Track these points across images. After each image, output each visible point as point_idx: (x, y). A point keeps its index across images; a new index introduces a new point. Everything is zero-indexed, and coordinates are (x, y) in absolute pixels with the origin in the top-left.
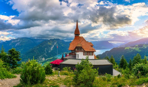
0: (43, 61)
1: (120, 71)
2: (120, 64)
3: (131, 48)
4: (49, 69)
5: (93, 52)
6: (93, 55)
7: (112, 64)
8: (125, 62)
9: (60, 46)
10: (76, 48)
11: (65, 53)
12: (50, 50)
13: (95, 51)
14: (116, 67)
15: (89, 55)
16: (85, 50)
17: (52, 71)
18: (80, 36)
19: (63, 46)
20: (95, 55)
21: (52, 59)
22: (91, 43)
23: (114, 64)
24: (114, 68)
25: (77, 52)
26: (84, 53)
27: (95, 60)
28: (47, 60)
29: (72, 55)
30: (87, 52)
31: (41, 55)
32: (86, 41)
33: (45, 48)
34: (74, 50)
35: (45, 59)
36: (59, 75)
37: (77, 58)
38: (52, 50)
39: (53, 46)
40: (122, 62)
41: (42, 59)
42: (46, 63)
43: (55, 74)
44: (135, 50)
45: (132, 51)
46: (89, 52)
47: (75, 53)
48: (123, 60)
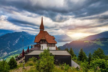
0: (5, 56)
1: (78, 64)
2: (79, 56)
3: (91, 41)
4: (13, 62)
5: (55, 44)
6: (55, 46)
7: (71, 55)
8: (84, 55)
9: (26, 39)
10: (41, 40)
11: (31, 45)
12: (15, 43)
13: (57, 43)
14: (75, 59)
15: (52, 46)
16: (48, 42)
17: (17, 63)
18: (44, 30)
19: (29, 39)
20: (56, 47)
21: (16, 52)
22: (53, 37)
23: (73, 56)
24: (73, 60)
25: (42, 44)
26: (47, 45)
27: (56, 51)
28: (10, 54)
29: (37, 46)
30: (50, 44)
31: (2, 49)
32: (49, 35)
33: (8, 41)
34: (39, 42)
35: (8, 53)
36: (24, 67)
37: (41, 49)
38: (17, 42)
39: (19, 39)
40: (81, 55)
41: (2, 54)
42: (8, 57)
43: (20, 67)
44: (96, 44)
45: (92, 44)
46: (52, 44)
47: (39, 44)
48: (81, 52)
